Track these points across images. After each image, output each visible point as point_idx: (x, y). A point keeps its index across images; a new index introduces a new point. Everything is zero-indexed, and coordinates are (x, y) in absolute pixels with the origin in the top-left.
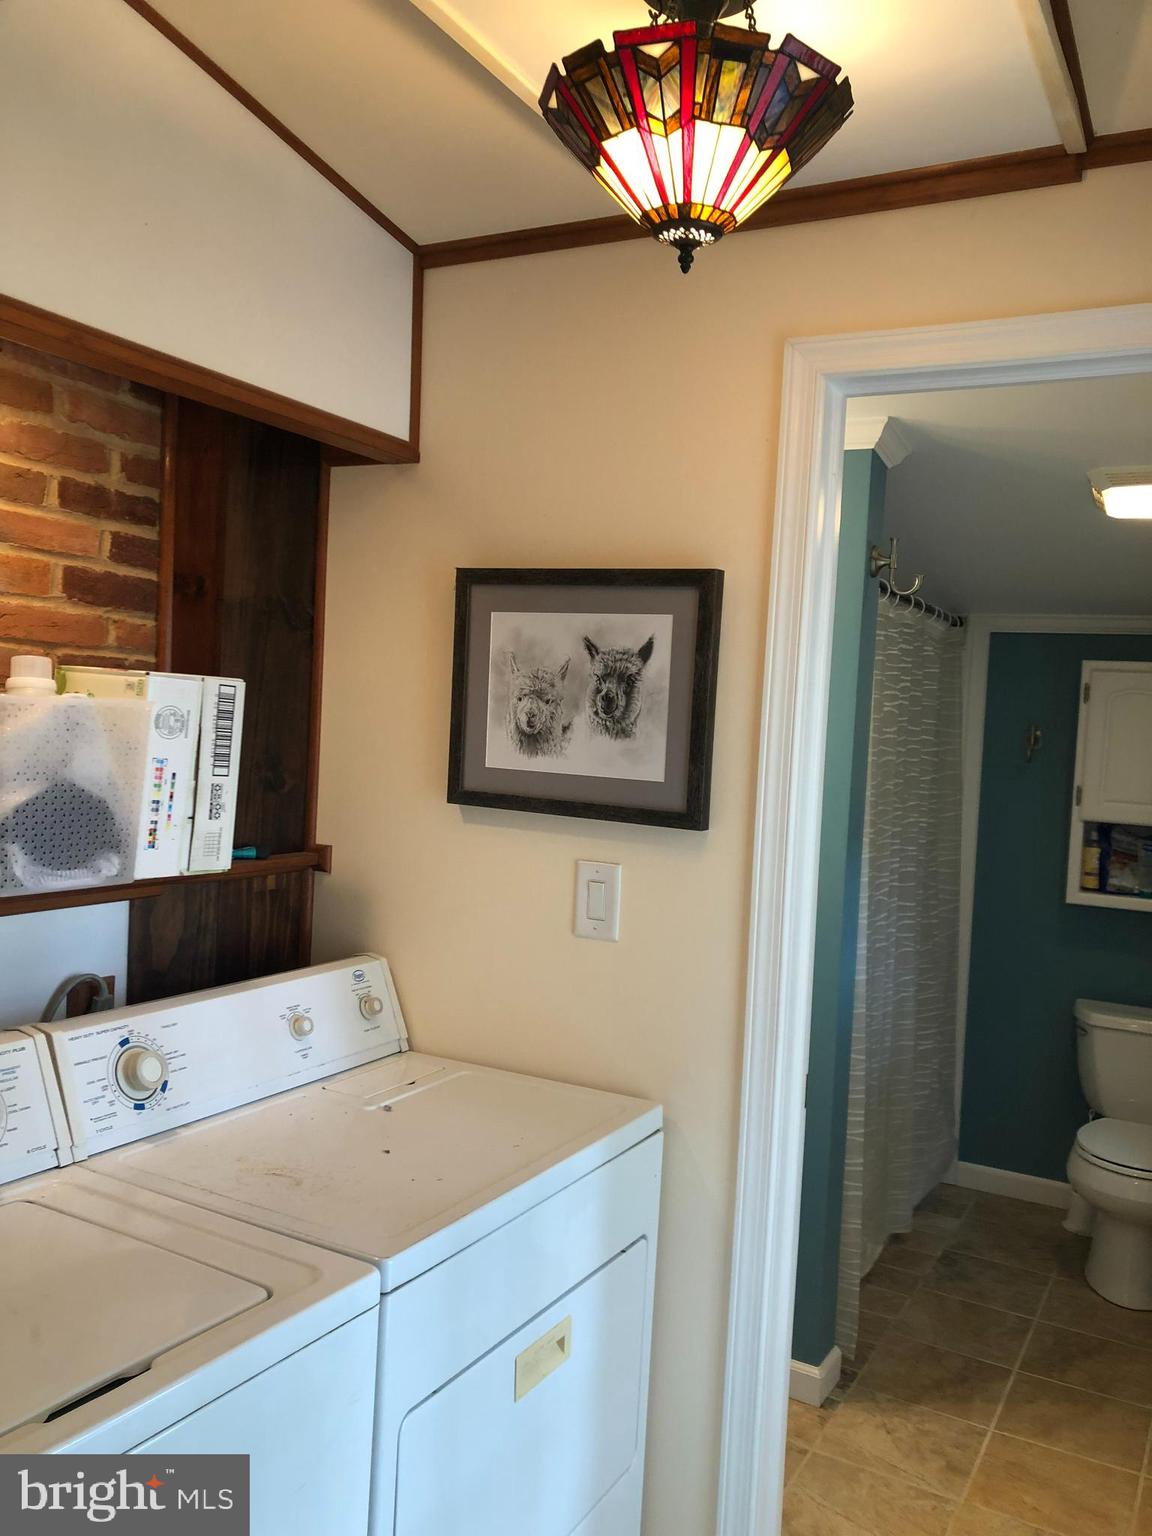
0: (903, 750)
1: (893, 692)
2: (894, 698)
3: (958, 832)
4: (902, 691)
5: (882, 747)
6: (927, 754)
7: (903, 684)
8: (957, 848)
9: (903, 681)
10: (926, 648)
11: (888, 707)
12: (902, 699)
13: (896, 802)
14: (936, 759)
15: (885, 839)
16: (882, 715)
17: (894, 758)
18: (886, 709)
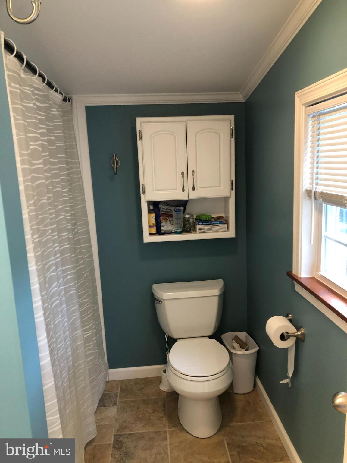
0: (49, 175)
1: (34, 135)
2: (36, 139)
3: (86, 215)
4: (42, 134)
5: (33, 175)
6: (63, 175)
7: (41, 131)
8: (87, 223)
9: (41, 128)
10: (52, 109)
11: (33, 145)
12: (42, 140)
13: (50, 209)
14: (68, 178)
15: (47, 236)
16: (29, 151)
17: (44, 181)
18: (31, 147)
